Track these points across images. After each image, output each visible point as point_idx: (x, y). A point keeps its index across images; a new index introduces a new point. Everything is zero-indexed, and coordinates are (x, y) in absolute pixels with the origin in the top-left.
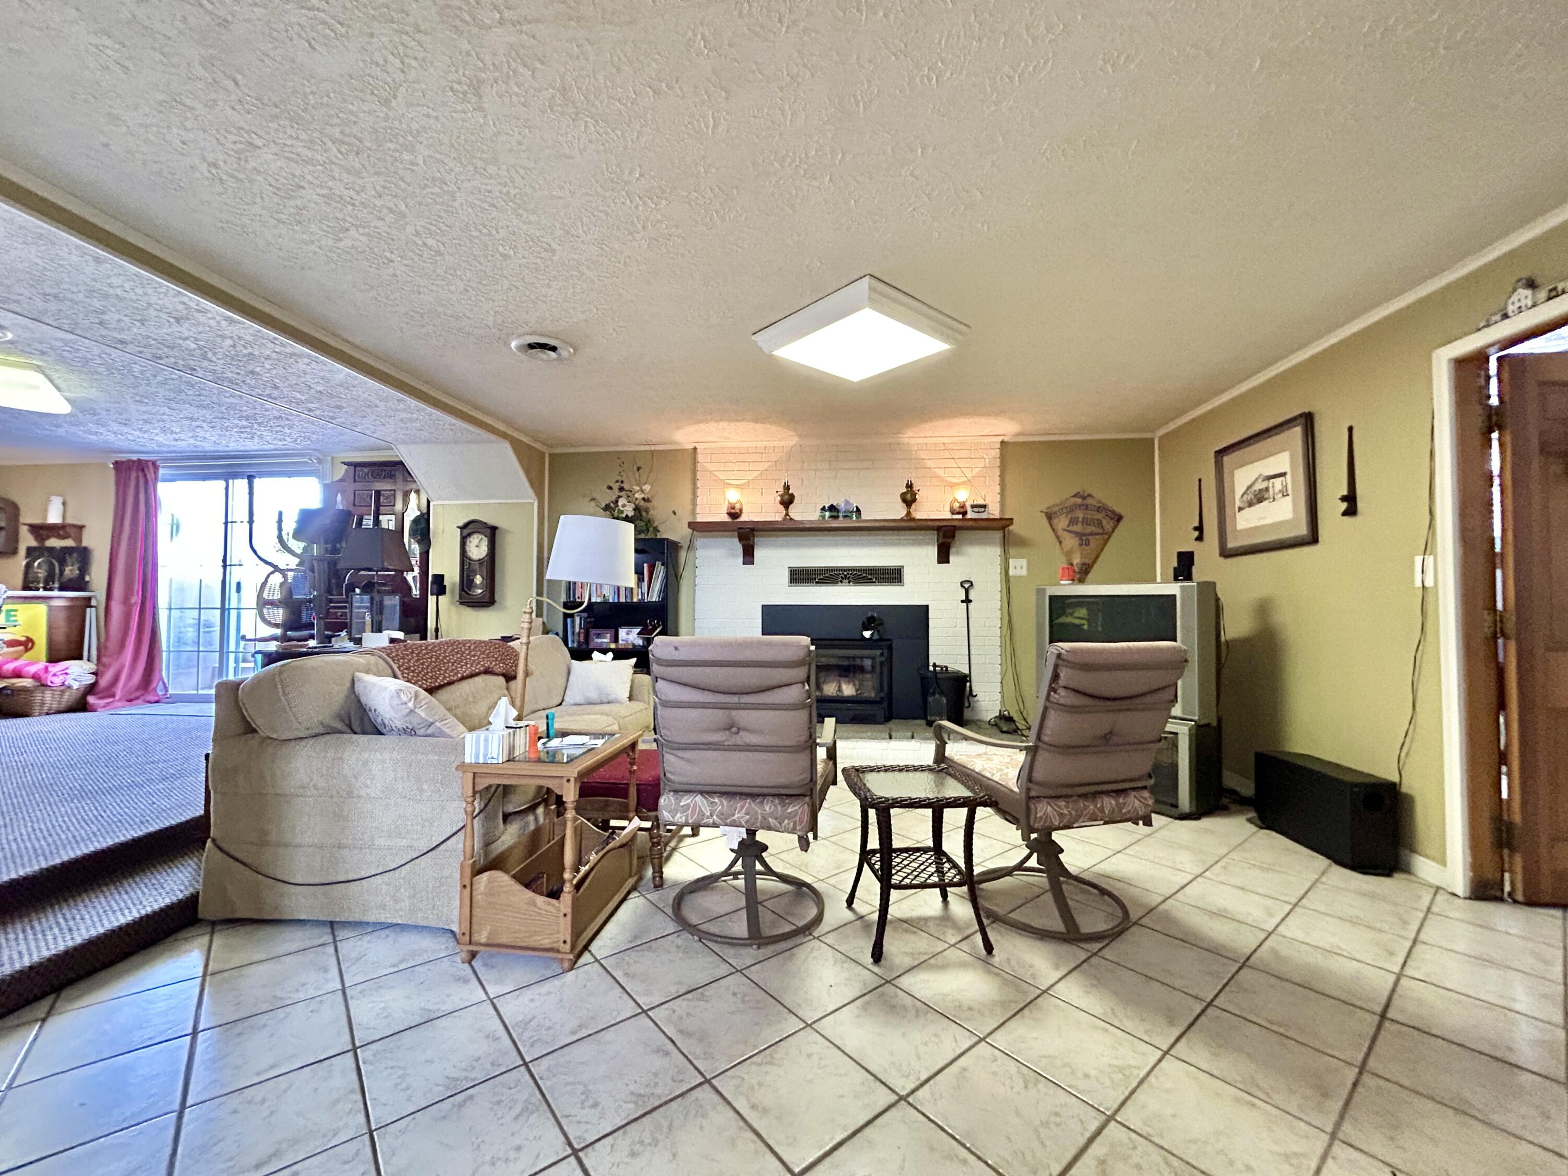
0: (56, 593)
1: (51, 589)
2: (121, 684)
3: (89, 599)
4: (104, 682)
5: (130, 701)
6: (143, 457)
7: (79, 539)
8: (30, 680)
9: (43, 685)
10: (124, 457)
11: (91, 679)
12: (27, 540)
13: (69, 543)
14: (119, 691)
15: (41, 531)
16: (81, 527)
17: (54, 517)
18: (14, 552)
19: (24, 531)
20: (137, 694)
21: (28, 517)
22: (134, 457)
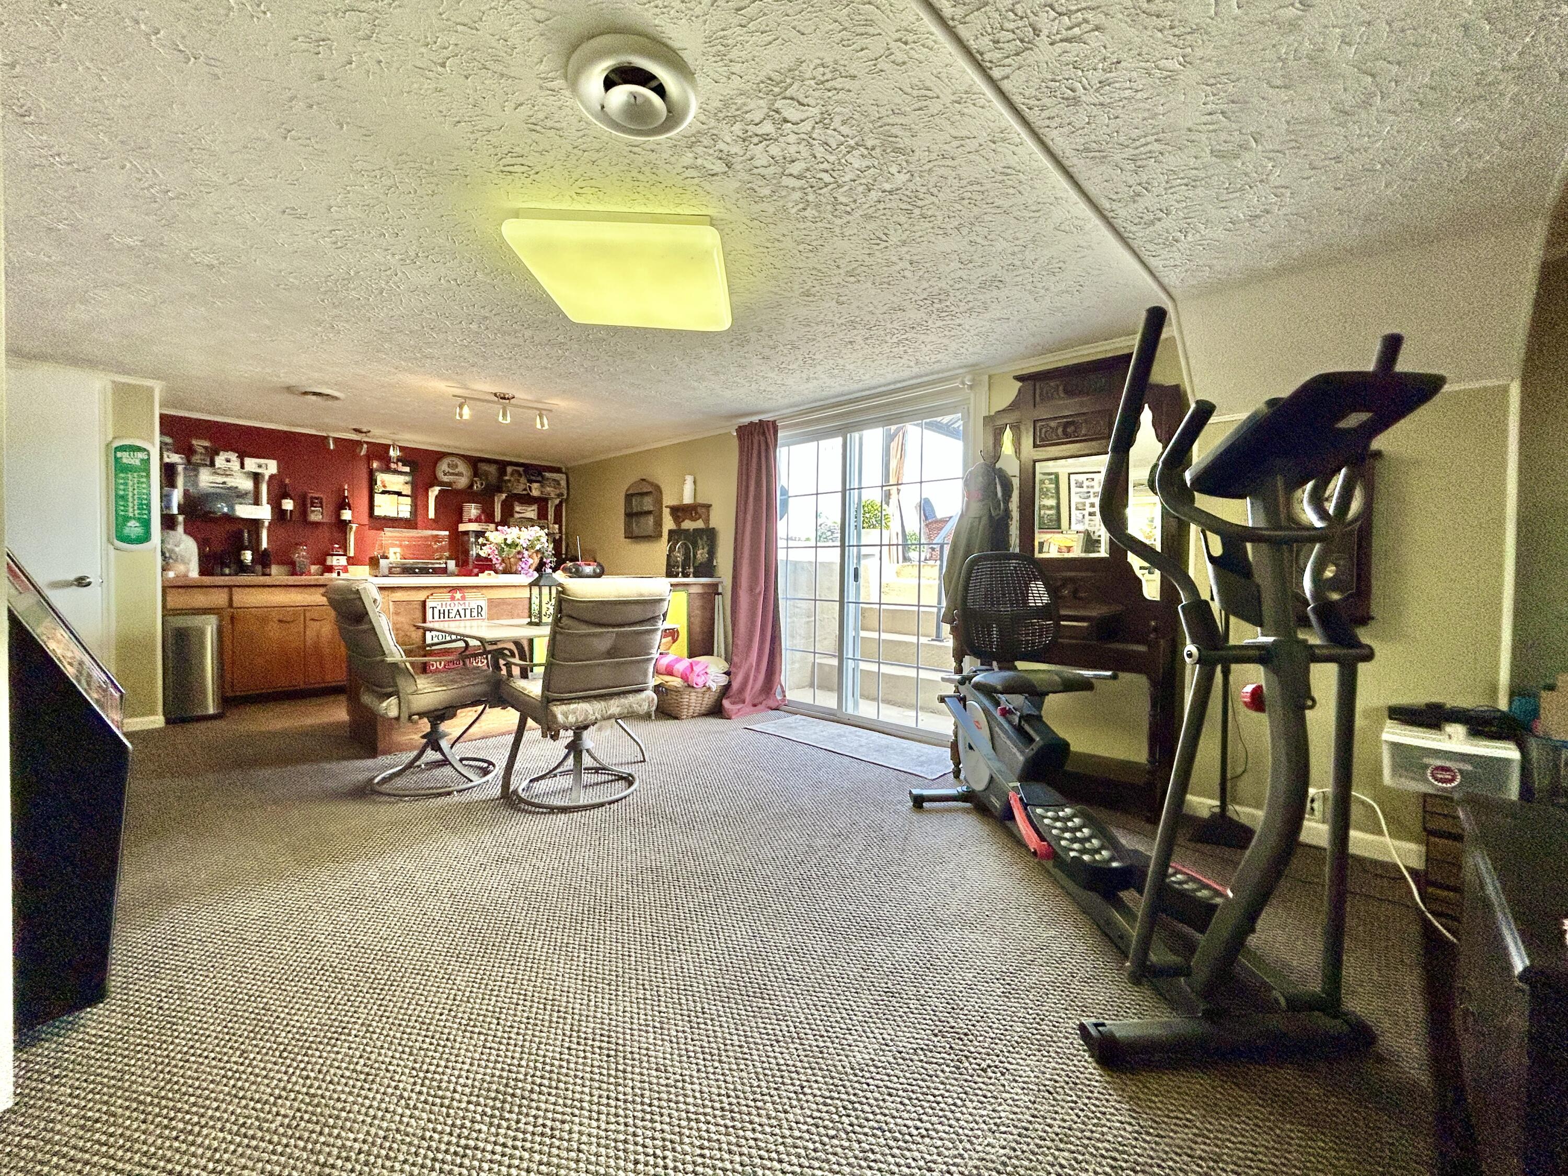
0: (691, 580)
1: (688, 576)
2: (749, 687)
3: (715, 586)
4: (735, 685)
5: (755, 705)
6: (764, 417)
7: (707, 521)
8: (679, 680)
9: (689, 686)
10: (746, 421)
11: (723, 680)
12: (668, 523)
13: (700, 524)
14: (748, 695)
15: (679, 512)
16: (710, 506)
17: (688, 499)
18: (660, 535)
19: (666, 512)
20: (761, 699)
21: (669, 500)
22: (755, 419)
